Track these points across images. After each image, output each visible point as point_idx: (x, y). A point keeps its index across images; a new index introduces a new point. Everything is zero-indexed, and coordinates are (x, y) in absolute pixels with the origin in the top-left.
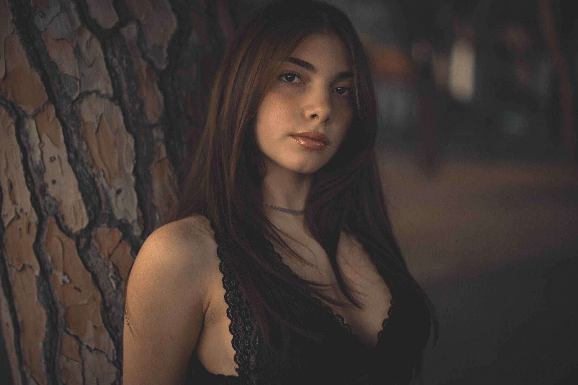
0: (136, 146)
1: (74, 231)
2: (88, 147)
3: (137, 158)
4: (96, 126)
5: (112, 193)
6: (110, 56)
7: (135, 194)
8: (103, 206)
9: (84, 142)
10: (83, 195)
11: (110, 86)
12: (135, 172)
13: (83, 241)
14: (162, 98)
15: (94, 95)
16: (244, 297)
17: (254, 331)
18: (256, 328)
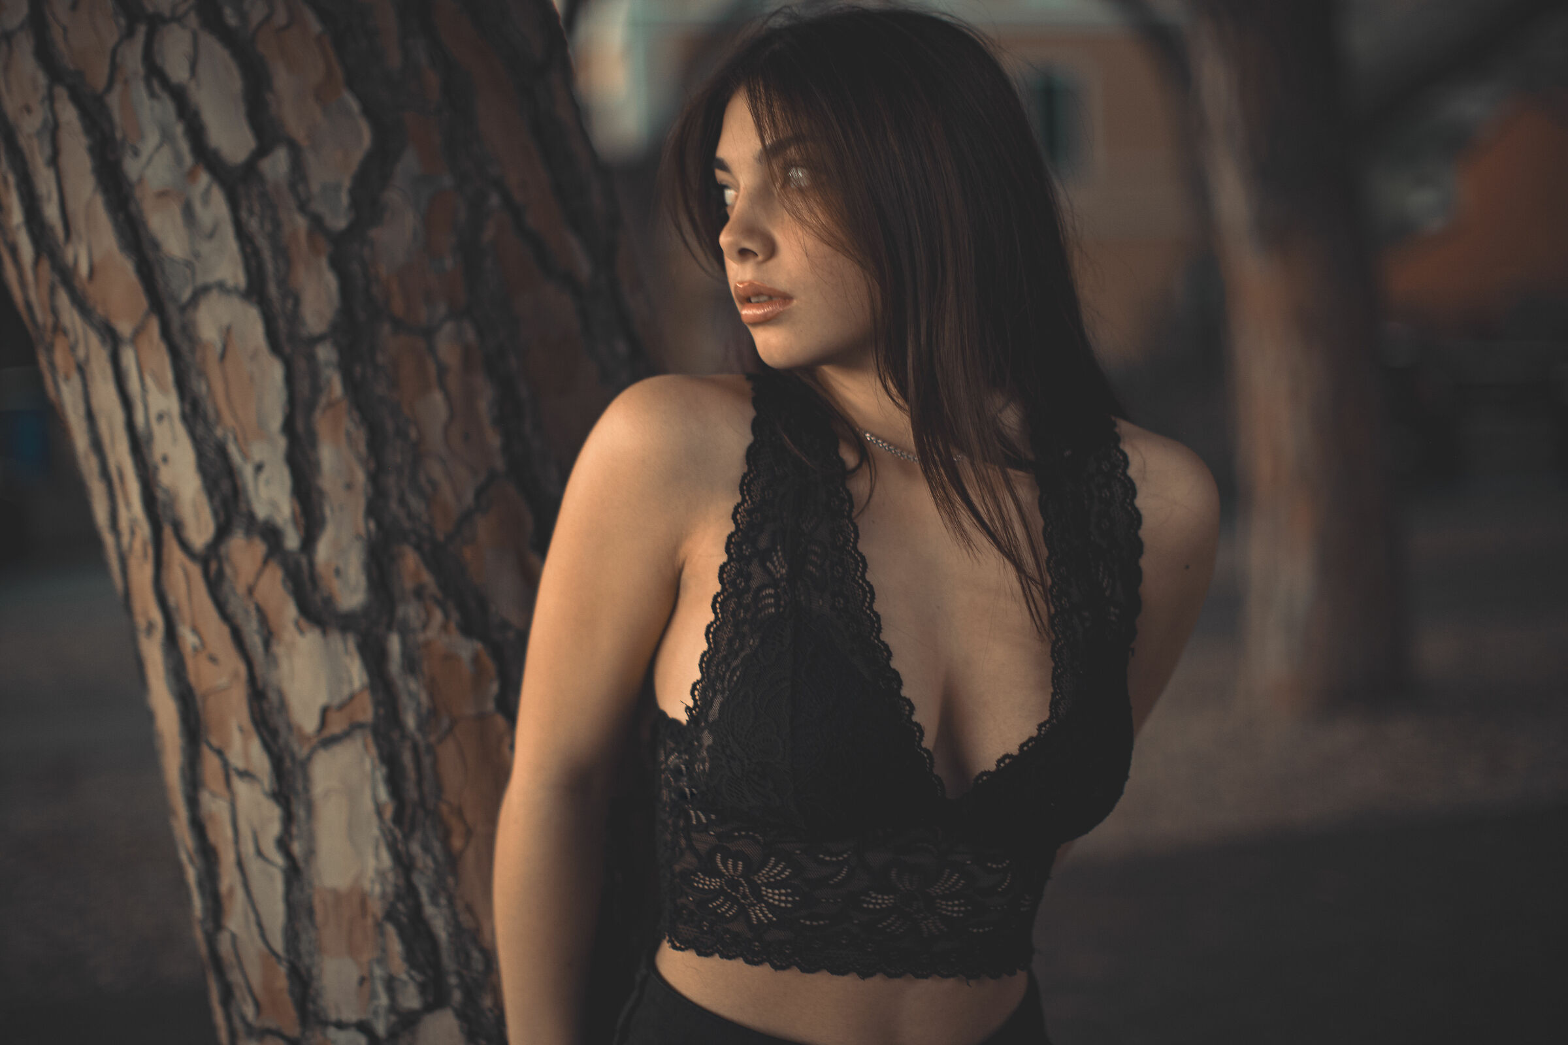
0: (288, 379)
1: (198, 547)
2: (209, 387)
4: (220, 349)
5: (248, 471)
7: (286, 472)
10: (204, 480)
13: (212, 565)
14: (335, 285)
15: (216, 290)
16: (754, 584)
17: (742, 654)
18: (748, 651)
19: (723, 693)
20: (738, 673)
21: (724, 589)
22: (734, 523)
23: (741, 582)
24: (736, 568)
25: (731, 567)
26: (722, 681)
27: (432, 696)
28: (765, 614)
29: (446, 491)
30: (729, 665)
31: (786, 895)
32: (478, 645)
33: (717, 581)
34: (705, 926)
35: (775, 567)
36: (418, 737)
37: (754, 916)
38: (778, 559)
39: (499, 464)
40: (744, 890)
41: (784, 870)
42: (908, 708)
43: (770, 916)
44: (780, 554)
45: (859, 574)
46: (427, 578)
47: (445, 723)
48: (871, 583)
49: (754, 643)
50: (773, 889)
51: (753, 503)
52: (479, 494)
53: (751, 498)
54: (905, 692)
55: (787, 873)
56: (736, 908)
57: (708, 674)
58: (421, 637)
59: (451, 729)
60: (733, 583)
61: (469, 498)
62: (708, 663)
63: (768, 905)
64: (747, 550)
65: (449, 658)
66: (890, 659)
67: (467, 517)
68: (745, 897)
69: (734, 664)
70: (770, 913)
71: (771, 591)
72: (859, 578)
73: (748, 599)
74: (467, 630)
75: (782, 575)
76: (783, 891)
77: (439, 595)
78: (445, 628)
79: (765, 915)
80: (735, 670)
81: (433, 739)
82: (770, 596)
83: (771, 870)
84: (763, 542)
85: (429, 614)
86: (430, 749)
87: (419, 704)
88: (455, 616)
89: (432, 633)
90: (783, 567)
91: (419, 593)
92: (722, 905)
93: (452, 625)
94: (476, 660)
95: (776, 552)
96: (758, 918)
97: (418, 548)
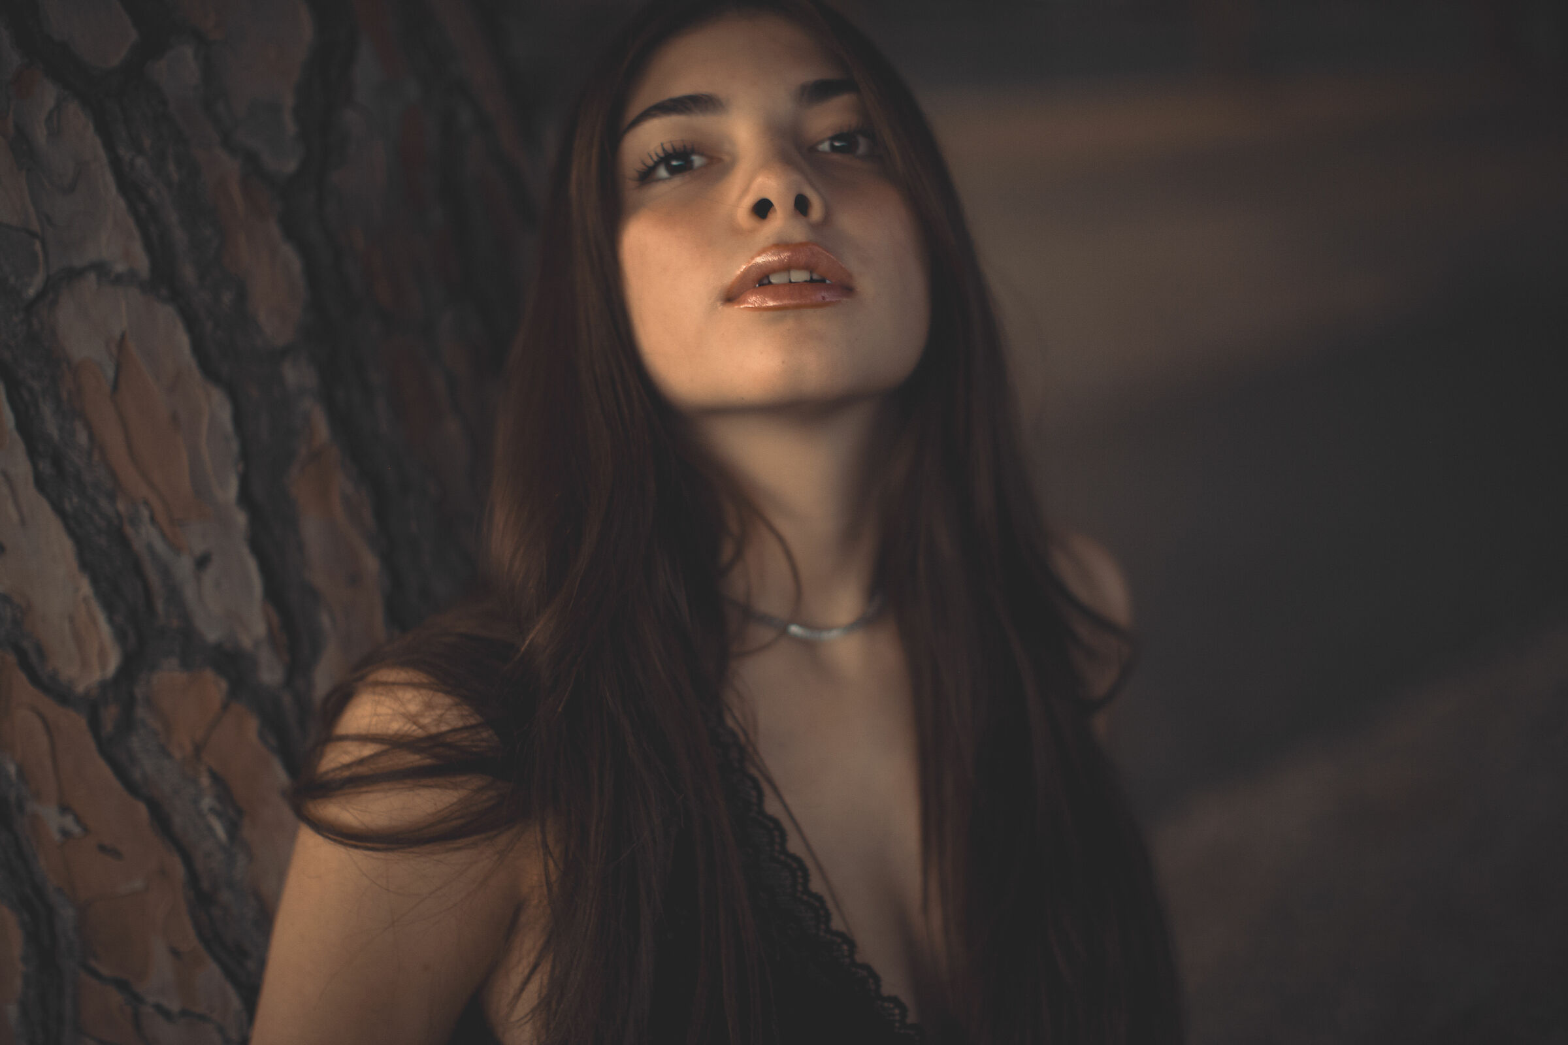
0: (238, 419)
1: (80, 688)
2: (92, 437)
3: (245, 455)
4: (110, 373)
5: (183, 567)
6: (125, 153)
7: (252, 565)
8: (160, 606)
9: (78, 425)
10: (95, 582)
11: (138, 248)
12: (245, 498)
13: (110, 715)
14: (297, 265)
15: (92, 277)
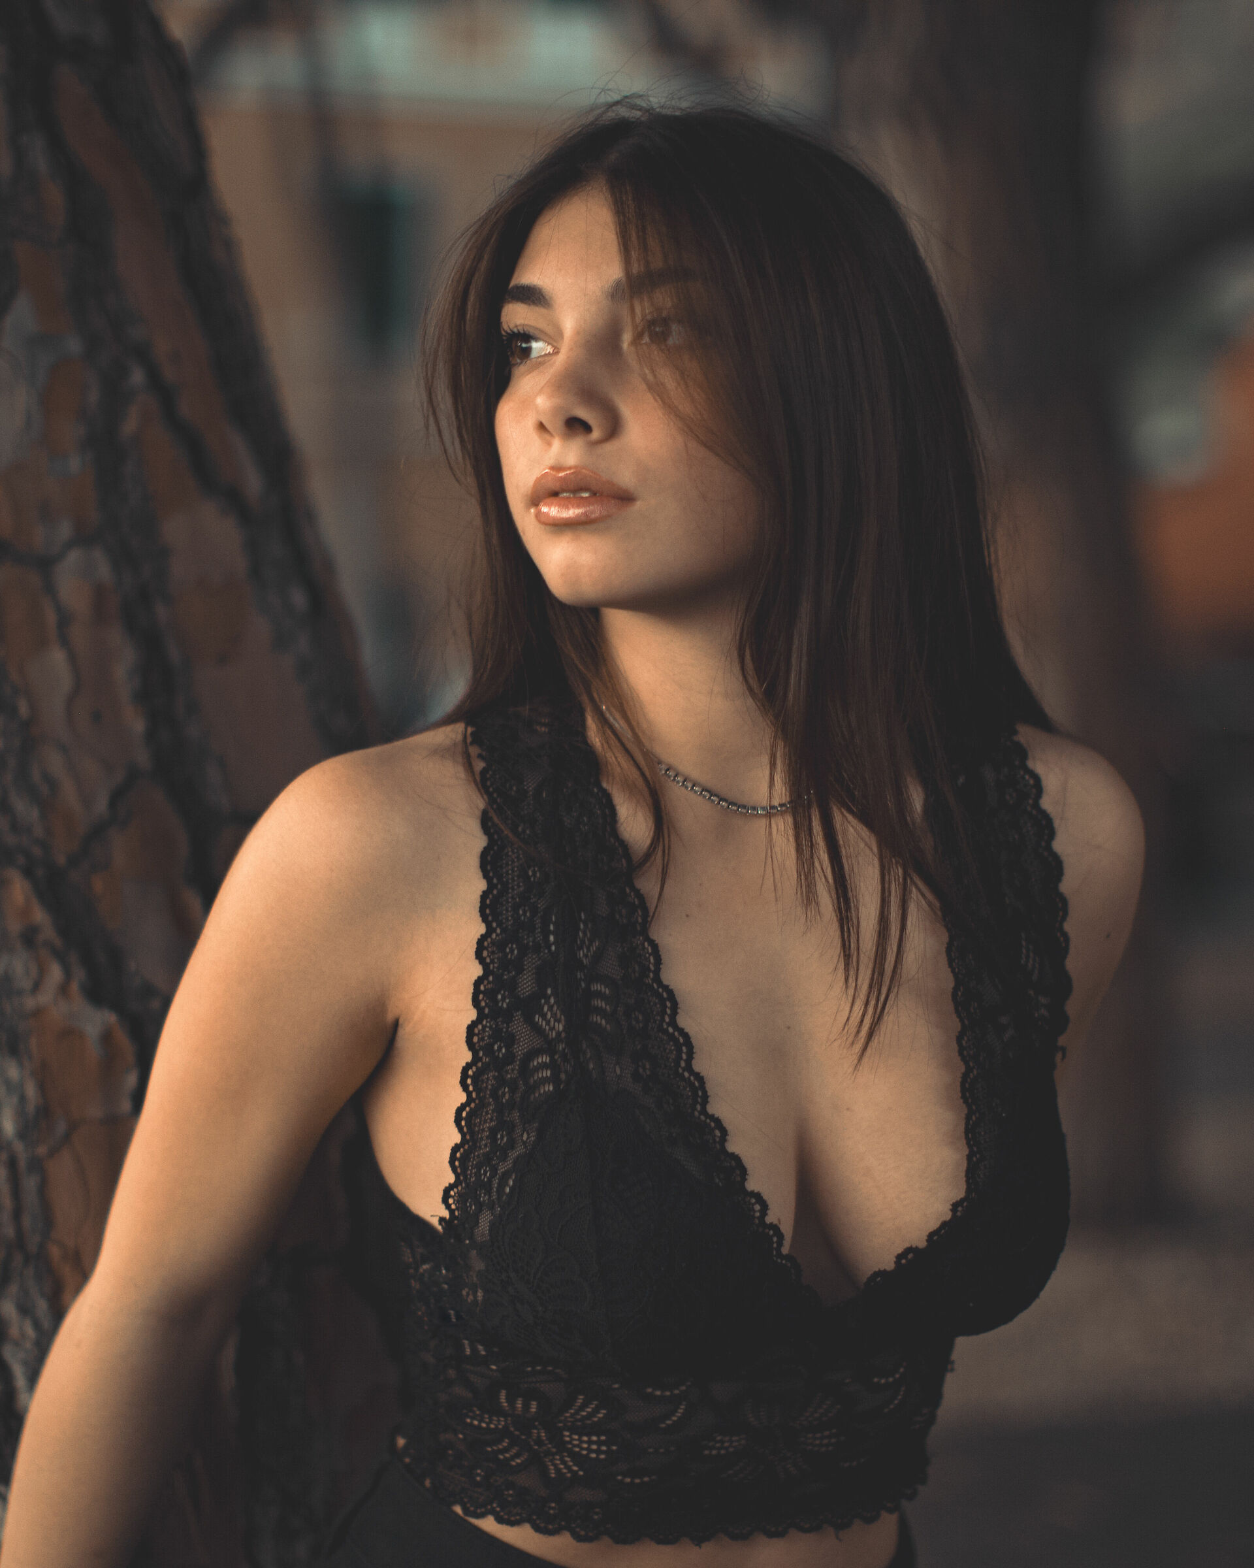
16: (520, 1050)
17: (513, 1155)
18: (520, 1149)
19: (491, 1208)
20: (511, 1183)
21: (476, 1059)
22: (480, 963)
23: (500, 1049)
24: (490, 1027)
25: (484, 1027)
26: (489, 1192)
27: (42, 1087)
28: (540, 1094)
29: (69, 792)
30: (494, 1170)
31: (599, 1443)
32: (111, 1018)
33: (465, 1047)
34: (479, 1475)
35: (548, 1023)
36: (19, 1147)
37: (552, 1467)
38: (551, 1008)
39: (143, 758)
40: (538, 1433)
41: (596, 1411)
42: (757, 1207)
43: (575, 1468)
44: (552, 1001)
45: (667, 1019)
46: (40, 916)
47: (61, 1127)
48: (686, 1030)
49: (528, 1138)
50: (581, 1435)
51: (503, 931)
52: (116, 797)
53: (500, 925)
54: (752, 1185)
55: (601, 1415)
56: (525, 1456)
57: (466, 1177)
58: (30, 1003)
59: (67, 1138)
60: (488, 1050)
61: (101, 805)
62: (464, 1160)
63: (573, 1455)
64: (503, 999)
65: (69, 1034)
66: (725, 1140)
67: (98, 832)
68: (539, 1442)
69: (502, 1168)
70: (575, 1465)
71: (545, 1059)
72: (669, 1024)
73: (512, 1072)
74: (96, 995)
75: (559, 1034)
76: (594, 1438)
77: (58, 942)
78: (64, 990)
79: (568, 1468)
80: (505, 1176)
81: (42, 1150)
82: (544, 1066)
83: (577, 1412)
84: (526, 985)
85: (42, 971)
86: (36, 1165)
87: (23, 1099)
88: (80, 974)
89: (45, 997)
90: (559, 1021)
91: (29, 937)
92: (506, 1450)
93: (75, 987)
94: (107, 1038)
95: (547, 998)
96: (558, 1470)
97: (28, 873)
